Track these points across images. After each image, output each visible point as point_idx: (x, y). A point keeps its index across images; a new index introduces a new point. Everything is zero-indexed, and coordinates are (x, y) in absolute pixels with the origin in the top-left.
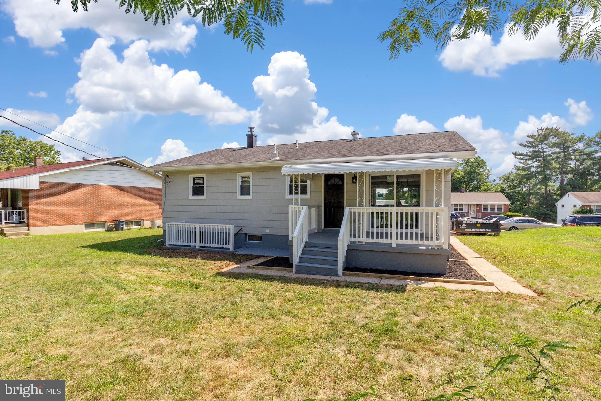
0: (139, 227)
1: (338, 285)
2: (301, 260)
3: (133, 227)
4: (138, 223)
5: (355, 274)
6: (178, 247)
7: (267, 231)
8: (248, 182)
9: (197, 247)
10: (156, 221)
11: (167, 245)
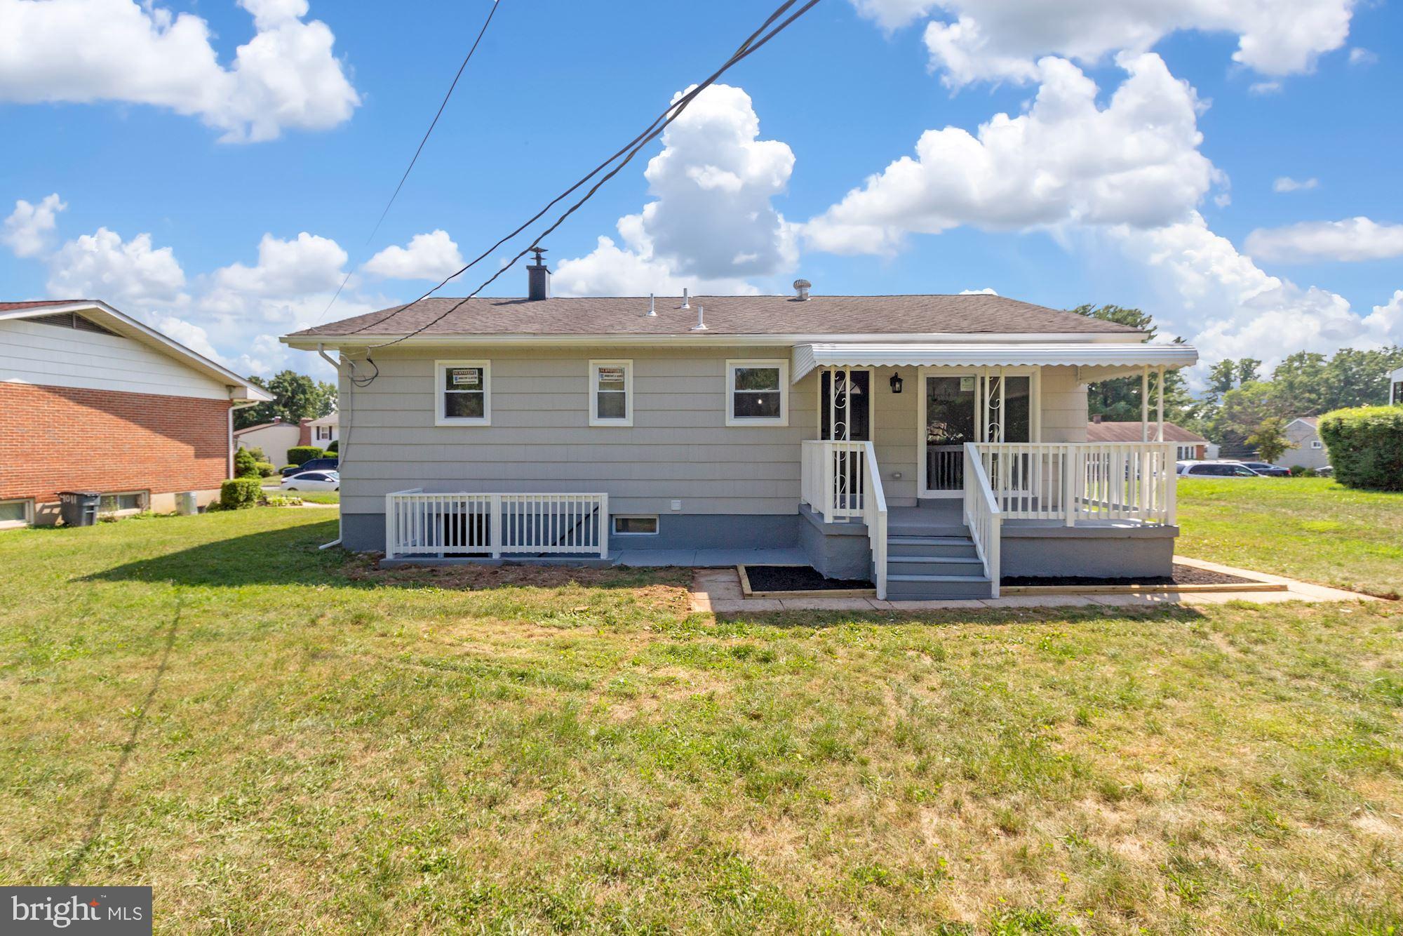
0: (135, 511)
1: (997, 617)
2: (892, 568)
3: (120, 513)
4: (133, 500)
5: (1019, 591)
6: (423, 559)
7: (676, 506)
8: (621, 385)
9: (496, 556)
10: (194, 494)
11: (390, 556)
